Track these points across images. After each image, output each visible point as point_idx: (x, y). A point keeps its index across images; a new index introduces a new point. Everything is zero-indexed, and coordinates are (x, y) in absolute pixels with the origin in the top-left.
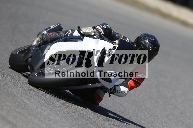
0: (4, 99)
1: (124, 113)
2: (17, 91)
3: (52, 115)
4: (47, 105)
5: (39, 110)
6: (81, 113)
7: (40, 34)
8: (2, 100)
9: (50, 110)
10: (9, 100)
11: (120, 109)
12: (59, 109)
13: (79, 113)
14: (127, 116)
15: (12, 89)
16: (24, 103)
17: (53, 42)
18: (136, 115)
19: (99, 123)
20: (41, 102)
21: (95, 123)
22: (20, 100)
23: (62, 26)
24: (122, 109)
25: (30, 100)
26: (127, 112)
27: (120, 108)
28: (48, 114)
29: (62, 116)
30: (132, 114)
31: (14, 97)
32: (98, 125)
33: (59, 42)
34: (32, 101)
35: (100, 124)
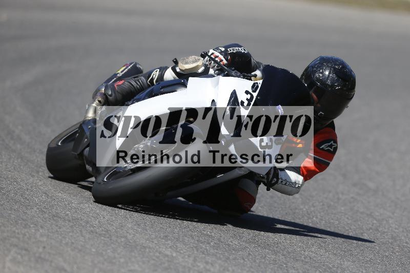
0: (122, 260)
1: (379, 231)
2: (147, 237)
3: (230, 268)
4: (216, 251)
5: (202, 266)
6: (289, 253)
7: (98, 94)
8: (119, 261)
9: (223, 259)
10: (133, 259)
11: (370, 224)
12: (241, 253)
13: (285, 253)
14: (387, 235)
15: (134, 234)
16: (166, 259)
17: (126, 103)
18: (406, 229)
19: (330, 263)
20: (201, 248)
21: (324, 266)
22: (157, 254)
23: (140, 66)
24: (373, 223)
25: (177, 249)
26: (386, 227)
27: (368, 223)
28: (221, 269)
29: (251, 267)
30: (396, 229)
31: (142, 250)
32: (330, 268)
33: (138, 100)
34: (182, 250)
35: (334, 266)
